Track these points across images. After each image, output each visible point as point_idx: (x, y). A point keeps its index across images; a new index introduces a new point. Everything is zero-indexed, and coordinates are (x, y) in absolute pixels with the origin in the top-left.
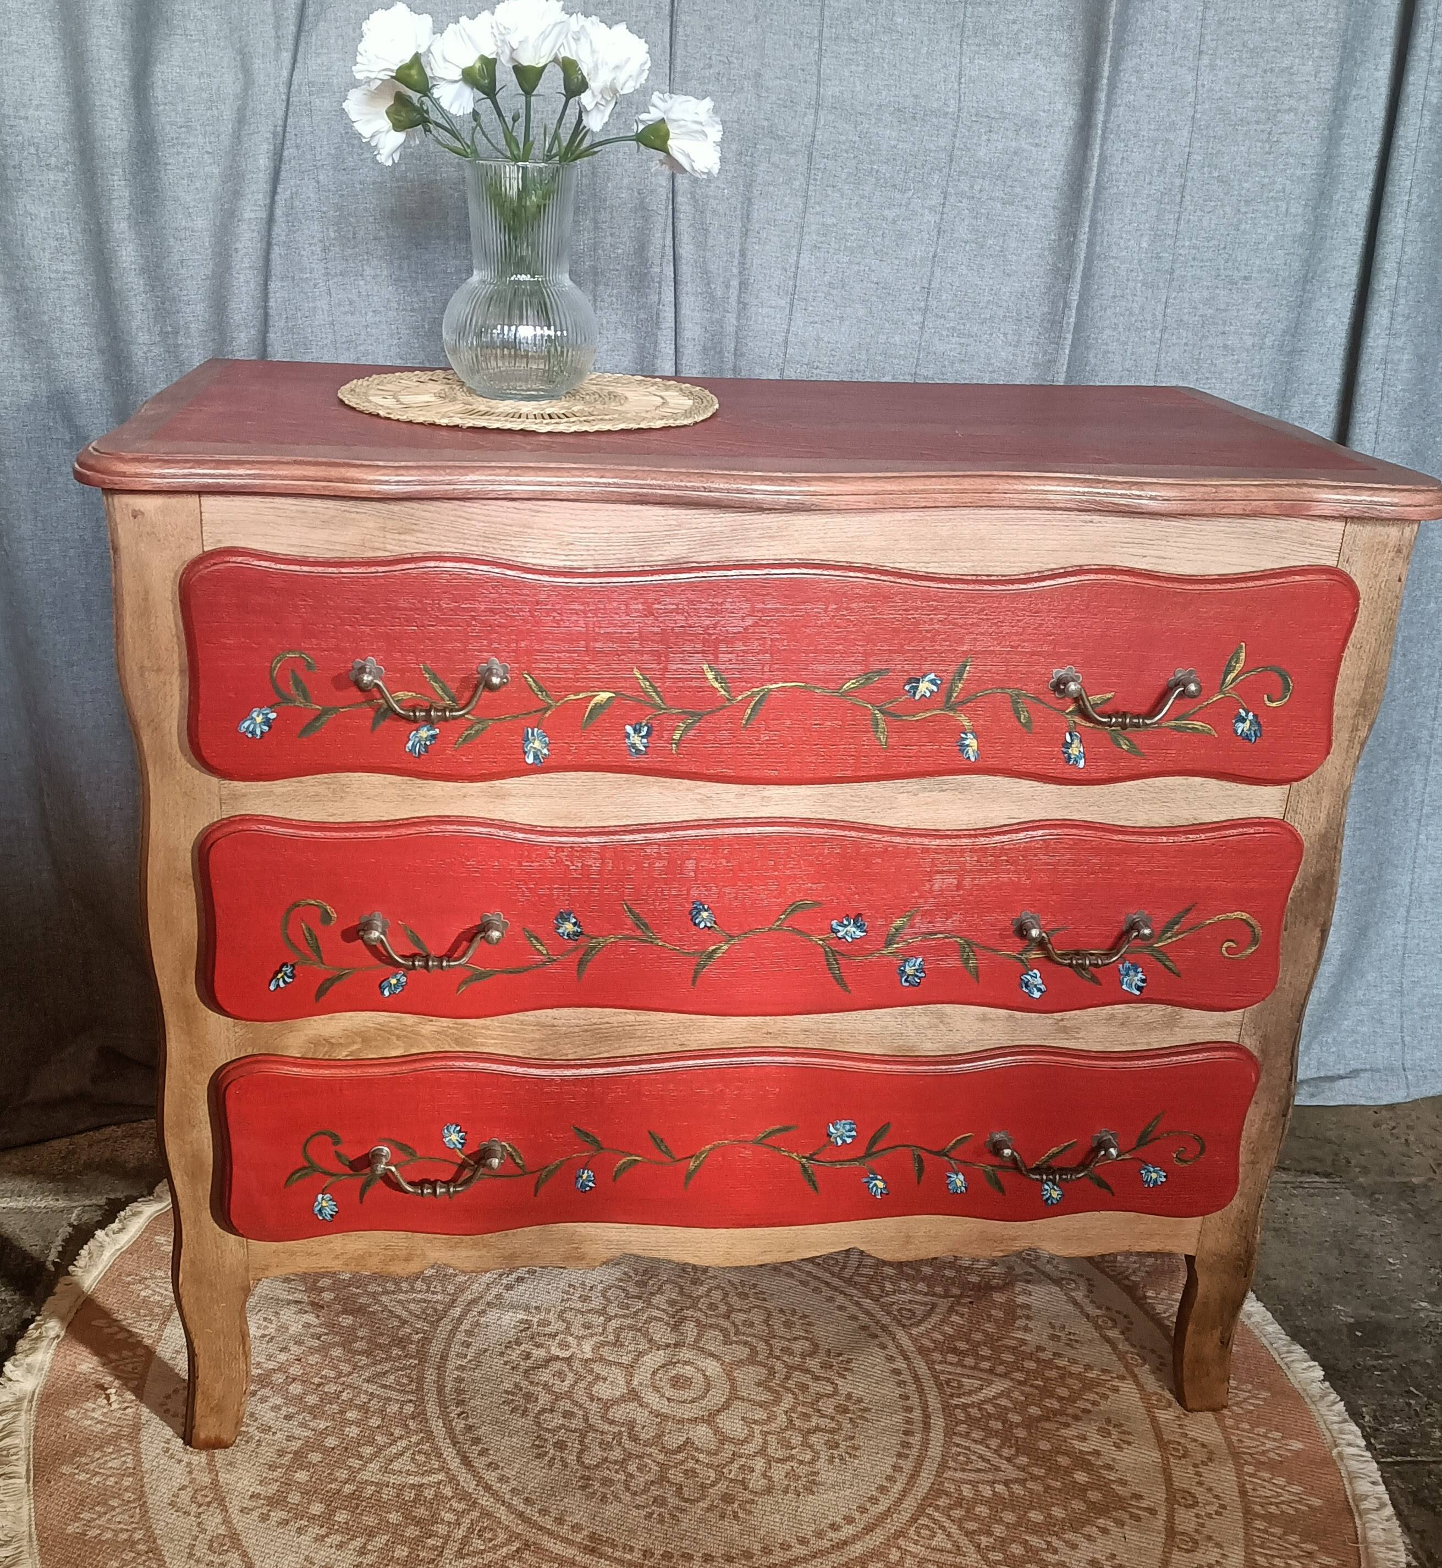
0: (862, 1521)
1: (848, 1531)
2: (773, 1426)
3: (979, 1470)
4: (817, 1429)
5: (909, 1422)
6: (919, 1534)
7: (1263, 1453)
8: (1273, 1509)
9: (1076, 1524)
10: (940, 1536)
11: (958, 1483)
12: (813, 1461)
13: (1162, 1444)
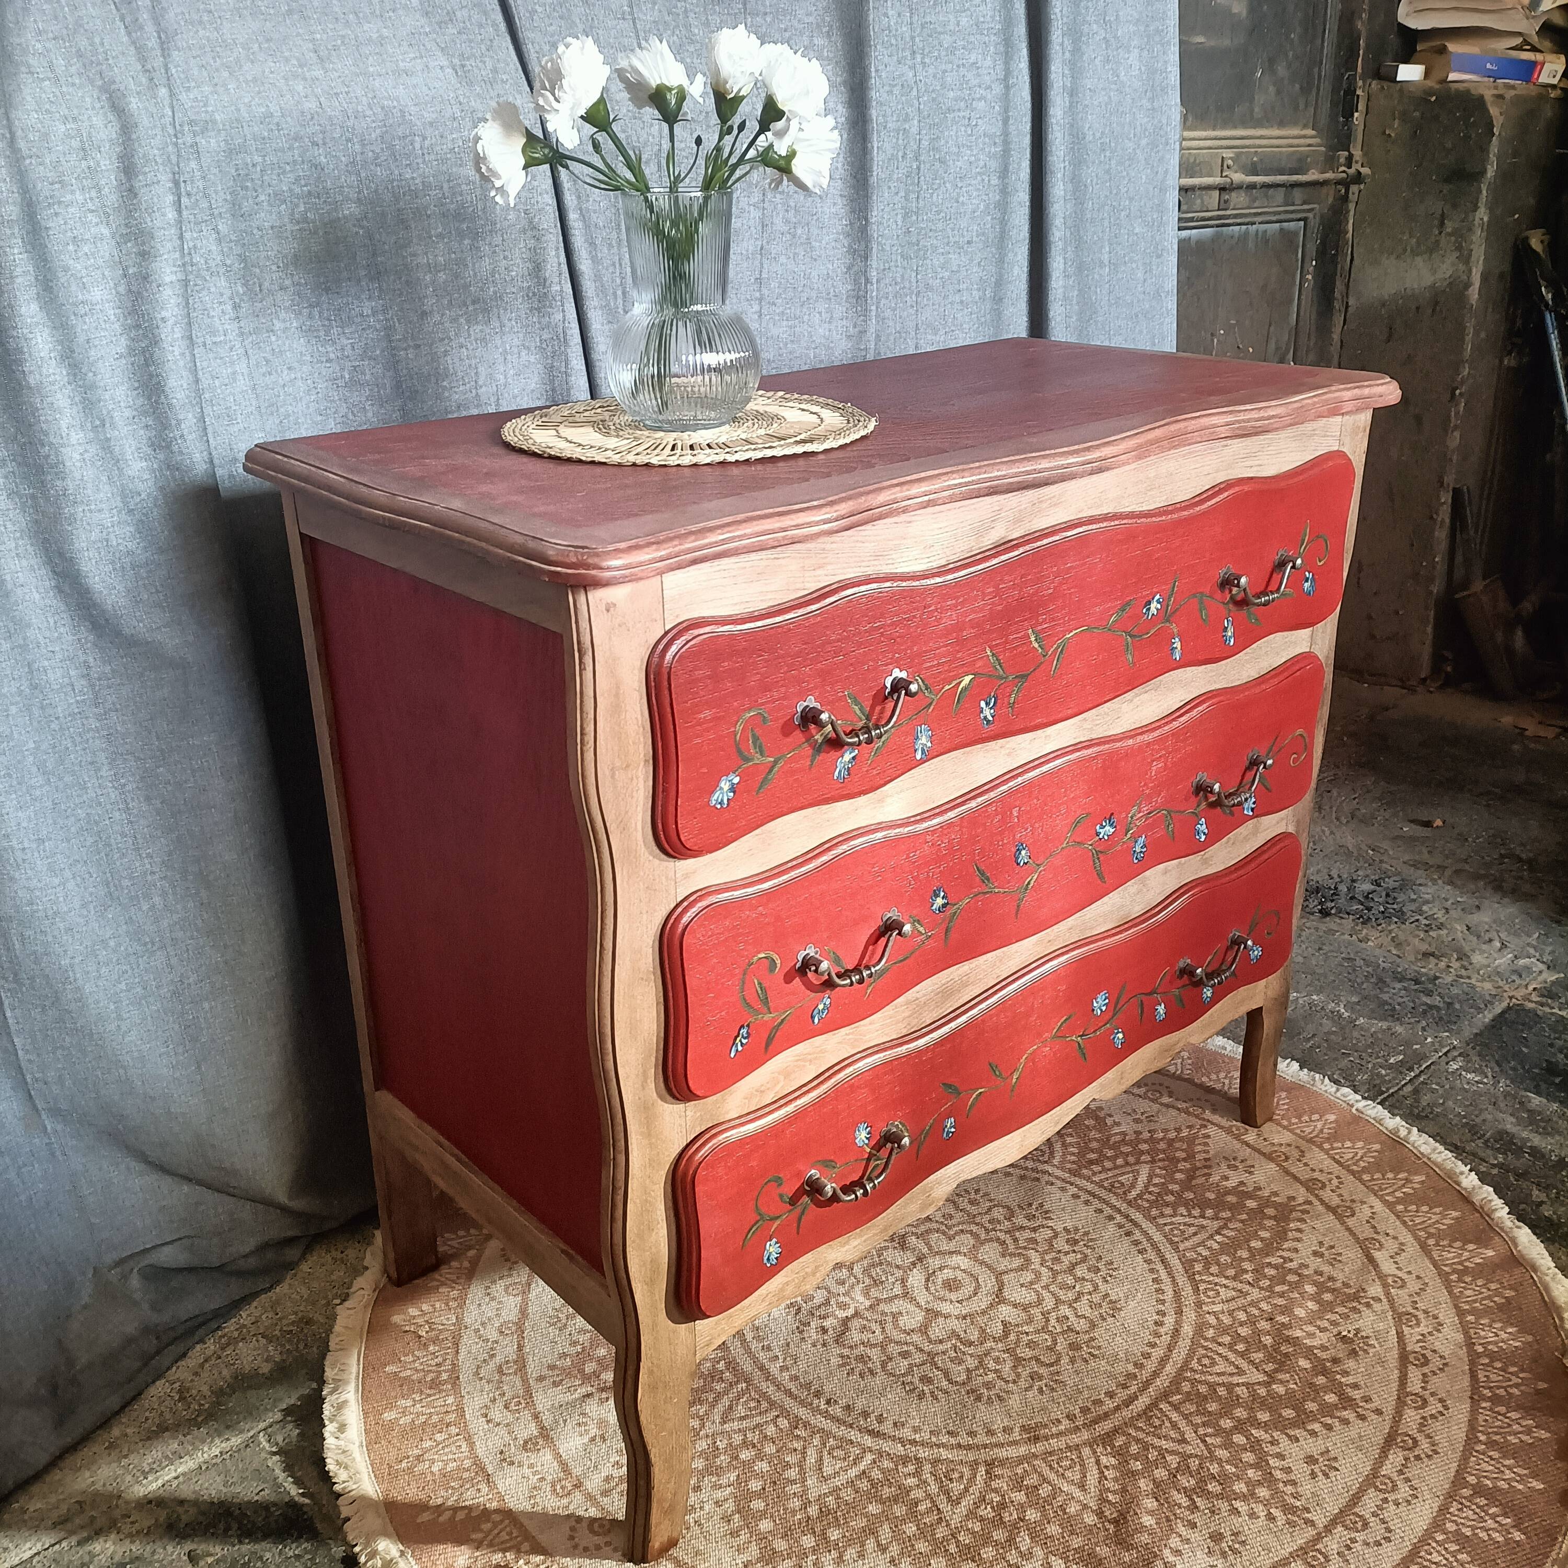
0: (1169, 1308)
1: (1170, 1320)
2: (1045, 1280)
3: (1195, 1234)
4: (1073, 1266)
5: (1120, 1226)
6: (1209, 1297)
7: (1321, 1131)
8: (1362, 1164)
9: (1282, 1235)
10: (1222, 1290)
11: (1193, 1248)
12: (1096, 1288)
13: (1269, 1157)
